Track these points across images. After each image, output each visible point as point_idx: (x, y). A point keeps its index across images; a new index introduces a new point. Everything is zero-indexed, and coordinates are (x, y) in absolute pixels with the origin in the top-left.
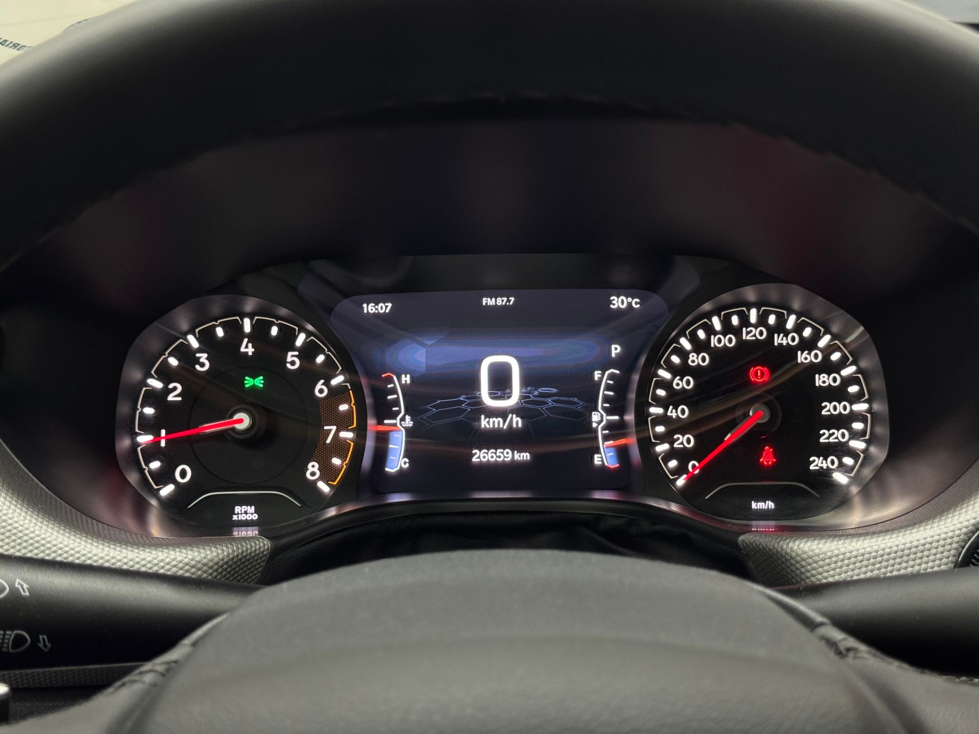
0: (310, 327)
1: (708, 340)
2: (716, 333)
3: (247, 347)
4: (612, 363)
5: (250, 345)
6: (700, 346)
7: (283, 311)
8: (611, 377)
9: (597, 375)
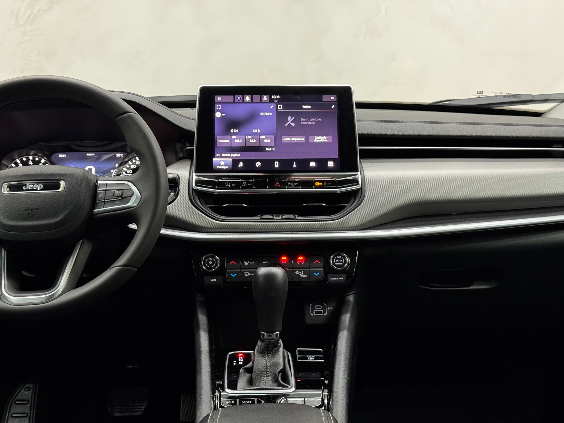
0: (45, 158)
1: (135, 162)
2: (137, 161)
3: (31, 162)
4: (116, 168)
5: (32, 162)
6: (133, 164)
7: (40, 154)
8: (116, 171)
9: (112, 171)
